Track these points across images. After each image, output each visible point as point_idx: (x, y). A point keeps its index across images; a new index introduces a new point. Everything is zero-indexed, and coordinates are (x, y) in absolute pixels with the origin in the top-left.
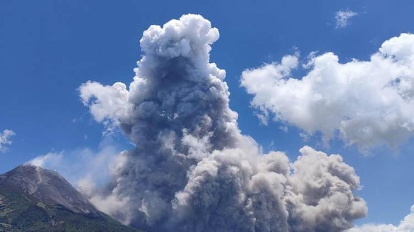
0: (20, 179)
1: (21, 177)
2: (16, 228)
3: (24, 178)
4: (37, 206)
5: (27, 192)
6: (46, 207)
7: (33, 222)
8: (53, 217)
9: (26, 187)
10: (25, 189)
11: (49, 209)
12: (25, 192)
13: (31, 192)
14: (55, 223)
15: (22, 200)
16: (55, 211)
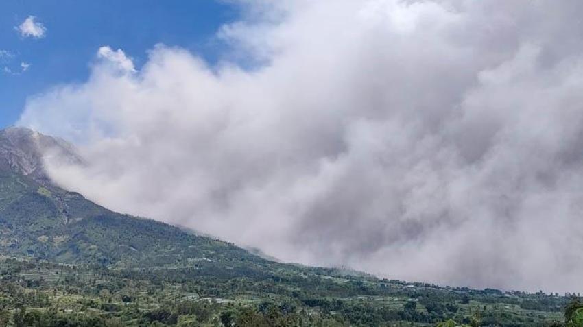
0: (7, 151)
1: (9, 147)
2: (4, 226)
3: (12, 149)
4: (37, 194)
5: (20, 171)
6: (52, 195)
7: (34, 218)
8: (64, 211)
9: (18, 163)
10: (15, 166)
11: (57, 199)
12: (17, 171)
13: (26, 171)
14: (68, 220)
15: (13, 183)
16: (67, 202)
